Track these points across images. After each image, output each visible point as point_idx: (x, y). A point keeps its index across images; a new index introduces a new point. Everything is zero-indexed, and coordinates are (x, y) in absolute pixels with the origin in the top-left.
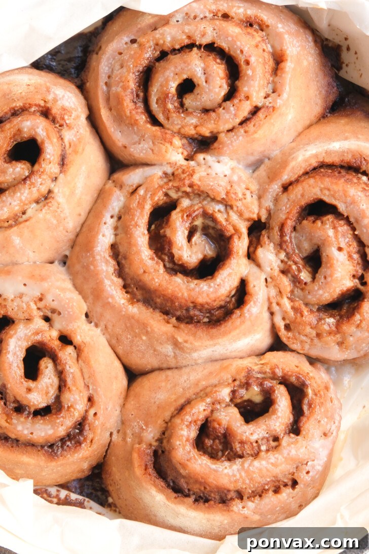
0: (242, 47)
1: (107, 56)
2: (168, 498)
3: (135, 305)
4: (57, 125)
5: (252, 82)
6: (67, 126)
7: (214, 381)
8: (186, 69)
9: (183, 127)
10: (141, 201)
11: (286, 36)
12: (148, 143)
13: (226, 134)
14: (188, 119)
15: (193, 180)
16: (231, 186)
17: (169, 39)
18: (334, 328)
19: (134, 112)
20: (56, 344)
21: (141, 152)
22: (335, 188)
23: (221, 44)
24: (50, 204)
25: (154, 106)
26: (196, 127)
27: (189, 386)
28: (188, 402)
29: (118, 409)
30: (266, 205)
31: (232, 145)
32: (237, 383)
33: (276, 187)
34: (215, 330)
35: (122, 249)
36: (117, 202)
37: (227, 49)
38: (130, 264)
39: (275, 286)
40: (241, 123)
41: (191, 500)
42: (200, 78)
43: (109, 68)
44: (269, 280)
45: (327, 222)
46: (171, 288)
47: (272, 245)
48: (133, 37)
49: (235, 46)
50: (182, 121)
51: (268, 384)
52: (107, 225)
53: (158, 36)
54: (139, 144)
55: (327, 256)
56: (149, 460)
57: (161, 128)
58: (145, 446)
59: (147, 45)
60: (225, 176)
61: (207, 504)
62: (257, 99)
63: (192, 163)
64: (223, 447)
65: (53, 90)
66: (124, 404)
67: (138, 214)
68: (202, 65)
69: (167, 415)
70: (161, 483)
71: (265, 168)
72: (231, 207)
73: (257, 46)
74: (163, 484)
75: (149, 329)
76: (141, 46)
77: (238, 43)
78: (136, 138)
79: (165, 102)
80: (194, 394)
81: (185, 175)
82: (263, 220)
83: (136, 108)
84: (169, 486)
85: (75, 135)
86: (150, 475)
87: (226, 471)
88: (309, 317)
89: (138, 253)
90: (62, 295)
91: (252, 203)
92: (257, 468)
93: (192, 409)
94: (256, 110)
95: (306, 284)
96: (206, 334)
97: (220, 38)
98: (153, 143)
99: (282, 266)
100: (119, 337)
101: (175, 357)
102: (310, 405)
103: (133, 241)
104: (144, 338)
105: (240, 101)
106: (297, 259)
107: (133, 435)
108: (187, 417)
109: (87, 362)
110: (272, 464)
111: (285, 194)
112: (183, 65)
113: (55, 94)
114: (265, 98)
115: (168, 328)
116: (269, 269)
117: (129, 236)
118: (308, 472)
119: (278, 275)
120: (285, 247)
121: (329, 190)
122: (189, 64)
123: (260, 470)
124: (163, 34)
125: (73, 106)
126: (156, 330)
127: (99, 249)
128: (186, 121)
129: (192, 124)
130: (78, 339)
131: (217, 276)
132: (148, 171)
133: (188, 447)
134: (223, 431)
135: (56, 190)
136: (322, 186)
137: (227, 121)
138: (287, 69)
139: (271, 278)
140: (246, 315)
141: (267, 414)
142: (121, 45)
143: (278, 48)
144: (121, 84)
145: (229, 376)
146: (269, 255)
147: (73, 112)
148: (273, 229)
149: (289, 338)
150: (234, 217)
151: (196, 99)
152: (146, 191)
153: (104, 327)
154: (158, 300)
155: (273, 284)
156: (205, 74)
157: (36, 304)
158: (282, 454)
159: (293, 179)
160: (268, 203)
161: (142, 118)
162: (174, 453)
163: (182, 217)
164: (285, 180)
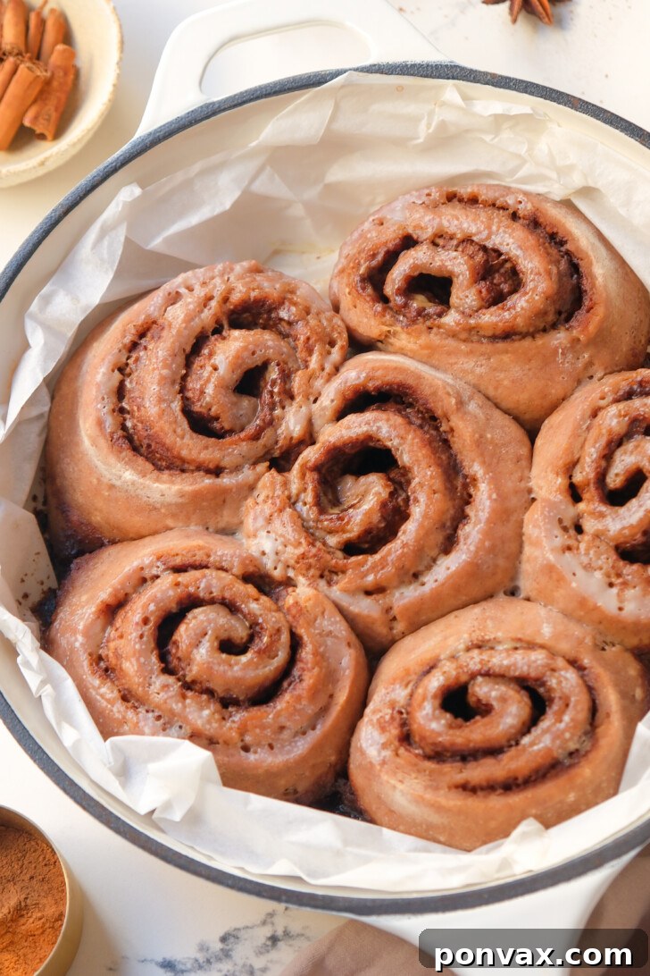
0: (137, 640)
1: (287, 757)
2: (591, 264)
3: (473, 473)
4: (405, 716)
5: (159, 595)
6: (393, 709)
7: (451, 343)
8: (215, 661)
9: (270, 610)
10: (379, 568)
11: (81, 627)
12: (321, 624)
13: (231, 569)
14: (258, 612)
15: (307, 548)
16: (271, 516)
17: (206, 713)
18: (287, 303)
19: (309, 665)
20: (590, 494)
21: (336, 622)
22: (166, 427)
23: (156, 661)
24: (480, 638)
25: (282, 656)
26: (257, 600)
27: (481, 358)
28: (494, 338)
29: (573, 397)
30: (251, 472)
31: (235, 554)
32: (428, 323)
33: (226, 480)
34: (408, 382)
35: (439, 538)
36: (406, 596)
37: (155, 652)
38: (443, 513)
39: (311, 387)
40: (206, 567)
41: (568, 246)
42: (209, 641)
43: (296, 742)
44: (312, 399)
45: (204, 405)
46: (420, 454)
47: (279, 431)
48: (243, 753)
49: (143, 647)
50: (267, 615)
51: (399, 300)
52: (435, 578)
53: (215, 725)
54: (331, 632)
55: (233, 372)
56: (581, 315)
57: (294, 630)
58: (575, 331)
59: (235, 725)
60: (268, 532)
61: (555, 230)
62: (167, 579)
63: (291, 573)
64: (494, 273)
65: (378, 759)
66: (563, 400)
67: (393, 556)
68: (195, 651)
69: (527, 343)
70: (586, 285)
71: (219, 519)
72: (289, 498)
73: (121, 637)
74: (585, 282)
75: (477, 436)
76: (243, 731)
77: (137, 646)
78: (329, 641)
79: (267, 647)
80: (482, 343)
81: (311, 560)
82: (267, 464)
83: (303, 670)
84: (580, 277)
85: (393, 690)
86: (591, 300)
87: (511, 241)
88: (302, 331)
89: (425, 516)
90: (543, 534)
91: (264, 486)
92: (476, 224)
93: (496, 324)
94: (179, 570)
95: (278, 365)
96: (422, 385)
97: (152, 670)
98: (316, 620)
99: (287, 403)
100: (515, 460)
101: (471, 398)
102: (374, 256)
103: (422, 533)
104: (489, 436)
105: (187, 587)
106: (266, 396)
107: (578, 359)
108: (507, 317)
109: (569, 450)
110: (458, 219)
111: (223, 464)
112: (216, 667)
113: (379, 753)
114: (157, 577)
115: (456, 422)
116: (304, 409)
117: (422, 542)
118: (429, 195)
119: (299, 394)
120: (268, 417)
121: (175, 432)
122: (209, 663)
123: (474, 220)
124: (209, 722)
125: (370, 727)
126: (470, 430)
127: (464, 557)
128: (262, 612)
129: (257, 606)
130: (560, 481)
131: (363, 434)
132: (345, 601)
133: (531, 285)
134: (483, 283)
135: (462, 646)
136: (178, 439)
137: (220, 579)
138: (109, 590)
139: (308, 399)
140: (364, 375)
141: (424, 272)
142: (262, 755)
143: (100, 623)
144: (298, 707)
145: (432, 335)
146: (292, 423)
147: (375, 721)
148: (265, 446)
149: (339, 333)
150: (294, 487)
151: (231, 627)
152: (365, 575)
153: (523, 482)
154: (444, 457)
155: (311, 390)
156: (200, 642)
157: (578, 548)
158: (440, 225)
159: (202, 473)
160: (247, 474)
161: (306, 653)
162: (550, 292)
163: (348, 523)
164: (210, 478)
